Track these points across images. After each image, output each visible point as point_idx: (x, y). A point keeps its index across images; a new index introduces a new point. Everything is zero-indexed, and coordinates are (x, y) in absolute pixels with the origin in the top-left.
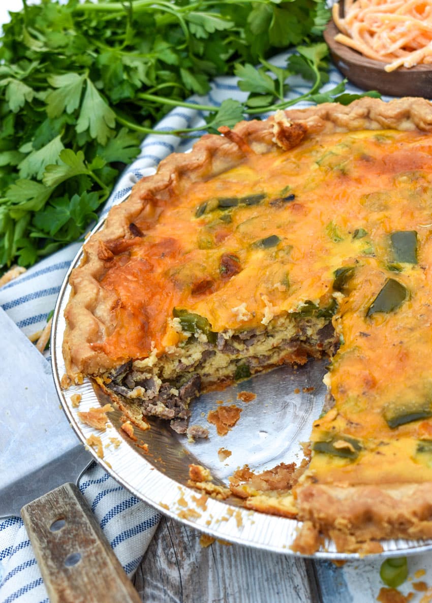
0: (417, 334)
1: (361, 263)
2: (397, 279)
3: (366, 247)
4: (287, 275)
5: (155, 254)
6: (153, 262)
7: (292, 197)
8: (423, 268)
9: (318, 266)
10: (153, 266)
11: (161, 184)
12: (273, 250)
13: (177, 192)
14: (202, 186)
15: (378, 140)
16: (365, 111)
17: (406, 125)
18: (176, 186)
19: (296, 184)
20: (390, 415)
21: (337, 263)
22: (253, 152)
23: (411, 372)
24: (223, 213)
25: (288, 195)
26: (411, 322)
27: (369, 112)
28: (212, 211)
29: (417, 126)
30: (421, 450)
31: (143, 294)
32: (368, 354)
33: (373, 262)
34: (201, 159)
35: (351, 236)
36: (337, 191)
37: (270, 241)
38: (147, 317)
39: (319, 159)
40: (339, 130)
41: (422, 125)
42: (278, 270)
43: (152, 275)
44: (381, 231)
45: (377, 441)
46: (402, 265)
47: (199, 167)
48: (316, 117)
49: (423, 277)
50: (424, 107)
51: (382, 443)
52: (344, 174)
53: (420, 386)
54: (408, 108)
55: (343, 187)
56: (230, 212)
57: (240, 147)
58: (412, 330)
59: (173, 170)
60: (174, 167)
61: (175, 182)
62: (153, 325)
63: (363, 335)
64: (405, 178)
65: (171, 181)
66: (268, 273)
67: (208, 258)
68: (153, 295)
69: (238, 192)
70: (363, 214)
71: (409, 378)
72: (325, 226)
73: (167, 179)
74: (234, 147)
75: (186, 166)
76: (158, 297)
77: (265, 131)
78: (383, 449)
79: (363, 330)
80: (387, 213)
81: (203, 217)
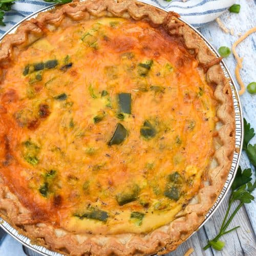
0: (130, 157)
1: (106, 113)
2: (122, 124)
3: (108, 102)
4: (72, 119)
5: (6, 101)
6: (6, 107)
7: (71, 65)
8: (134, 117)
9: (86, 114)
10: (6, 109)
11: (4, 57)
12: (64, 102)
13: (12, 59)
14: (24, 53)
15: (112, 26)
16: (105, 8)
17: (126, 15)
18: (12, 57)
19: (72, 54)
20: (120, 200)
21: (95, 113)
22: (49, 31)
23: (128, 178)
24: (37, 73)
25: (69, 63)
26: (128, 150)
27: (107, 8)
28: (32, 72)
29: (131, 17)
30: (132, 216)
31: (5, 129)
32: (110, 167)
33: (111, 113)
34: (23, 39)
35: (100, 94)
36: (93, 62)
37: (62, 97)
38: (8, 141)
39: (83, 37)
40: (92, 17)
41: (133, 17)
42: (67, 116)
43: (6, 115)
44: (114, 93)
45: (114, 212)
46: (124, 114)
47: (22, 43)
48: (80, 12)
49: (134, 123)
50: (135, 8)
51: (117, 214)
52: (95, 50)
53: (132, 186)
54: (127, 8)
55: (95, 59)
56: (41, 73)
57: (42, 30)
58: (128, 154)
59: (9, 47)
60: (10, 44)
61: (11, 55)
62: (11, 147)
63: (108, 155)
64: (125, 57)
65: (9, 54)
66: (63, 118)
67: (33, 105)
68: (9, 129)
69: (43, 58)
70: (105, 80)
71: (127, 182)
72: (88, 87)
73: (7, 53)
74: (39, 30)
75: (16, 43)
76: (11, 129)
77: (55, 20)
78: (117, 217)
79: (107, 153)
80: (117, 81)
81: (27, 76)
